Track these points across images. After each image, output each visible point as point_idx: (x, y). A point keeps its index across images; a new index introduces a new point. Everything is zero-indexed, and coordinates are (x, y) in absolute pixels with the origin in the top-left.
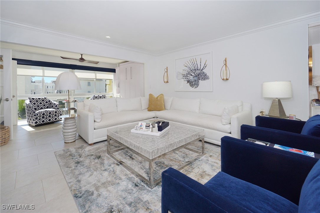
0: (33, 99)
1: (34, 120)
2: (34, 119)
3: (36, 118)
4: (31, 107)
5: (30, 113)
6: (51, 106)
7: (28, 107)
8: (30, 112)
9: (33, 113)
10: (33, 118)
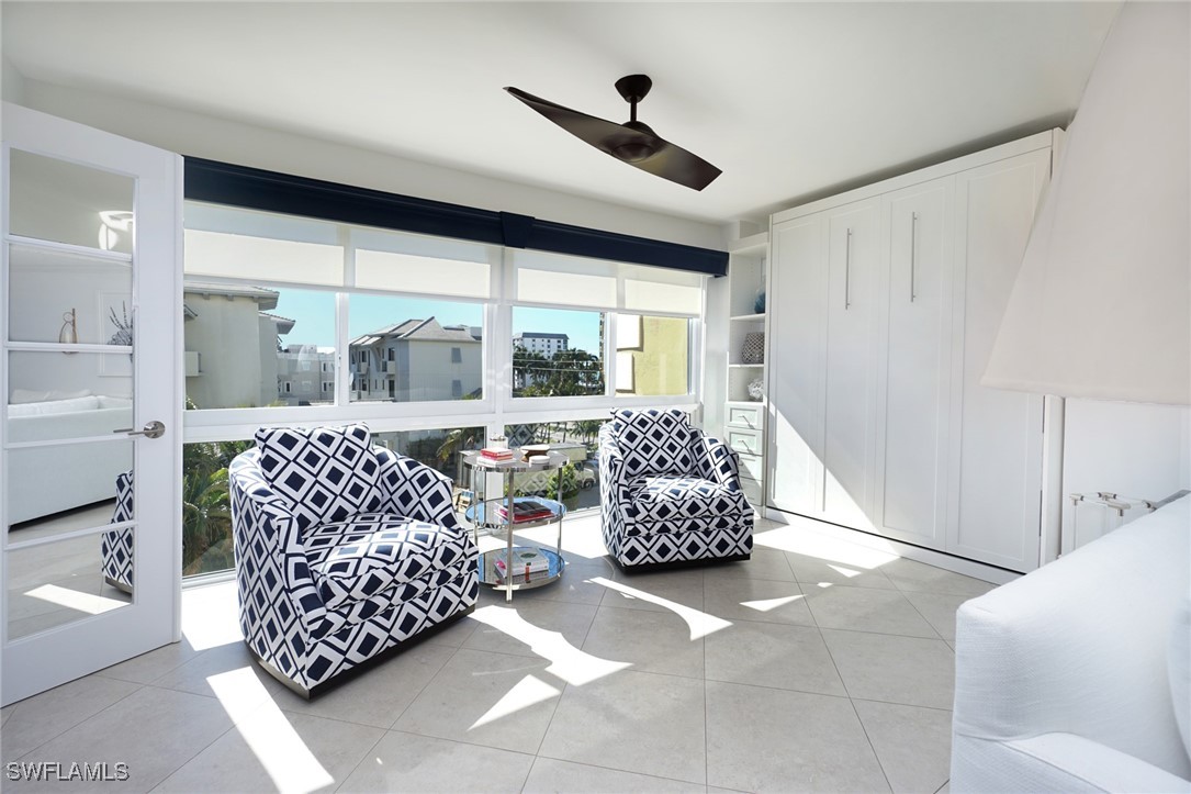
0: (288, 441)
1: (299, 644)
2: (305, 637)
3: (316, 626)
4: (274, 523)
5: (271, 581)
6: (396, 497)
7: (250, 523)
8: (269, 563)
9: (294, 583)
10: (297, 627)
